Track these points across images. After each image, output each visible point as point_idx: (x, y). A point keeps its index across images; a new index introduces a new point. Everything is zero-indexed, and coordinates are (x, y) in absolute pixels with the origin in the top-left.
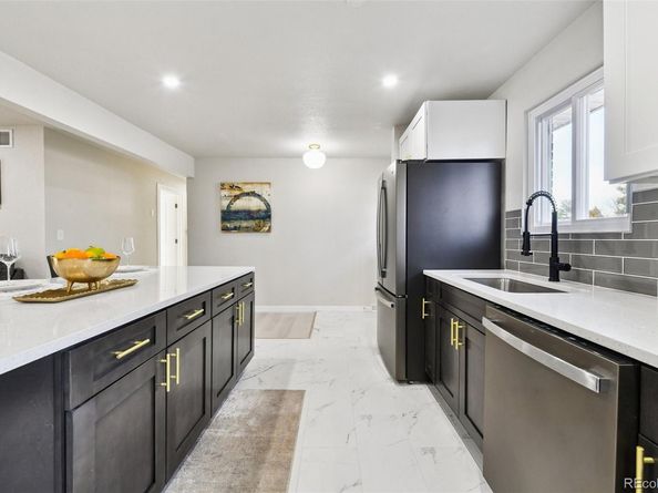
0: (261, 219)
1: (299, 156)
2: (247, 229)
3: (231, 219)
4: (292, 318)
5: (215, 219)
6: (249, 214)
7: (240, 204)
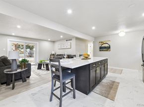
0: (108, 48)
1: (118, 34)
2: (105, 50)
3: (101, 49)
4: (116, 70)
5: (98, 49)
6: (105, 47)
7: (104, 46)
